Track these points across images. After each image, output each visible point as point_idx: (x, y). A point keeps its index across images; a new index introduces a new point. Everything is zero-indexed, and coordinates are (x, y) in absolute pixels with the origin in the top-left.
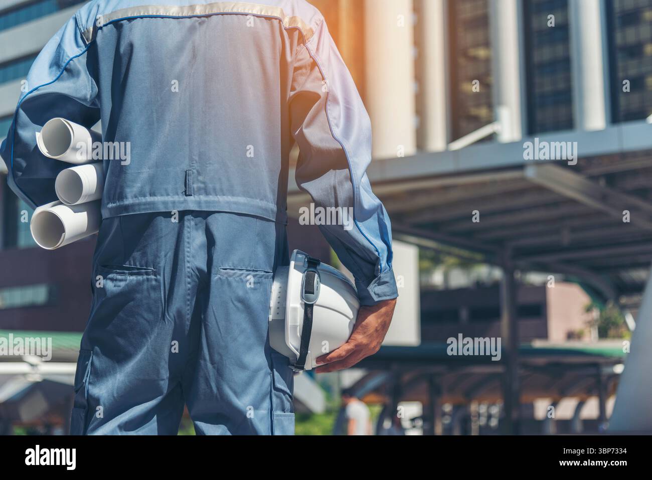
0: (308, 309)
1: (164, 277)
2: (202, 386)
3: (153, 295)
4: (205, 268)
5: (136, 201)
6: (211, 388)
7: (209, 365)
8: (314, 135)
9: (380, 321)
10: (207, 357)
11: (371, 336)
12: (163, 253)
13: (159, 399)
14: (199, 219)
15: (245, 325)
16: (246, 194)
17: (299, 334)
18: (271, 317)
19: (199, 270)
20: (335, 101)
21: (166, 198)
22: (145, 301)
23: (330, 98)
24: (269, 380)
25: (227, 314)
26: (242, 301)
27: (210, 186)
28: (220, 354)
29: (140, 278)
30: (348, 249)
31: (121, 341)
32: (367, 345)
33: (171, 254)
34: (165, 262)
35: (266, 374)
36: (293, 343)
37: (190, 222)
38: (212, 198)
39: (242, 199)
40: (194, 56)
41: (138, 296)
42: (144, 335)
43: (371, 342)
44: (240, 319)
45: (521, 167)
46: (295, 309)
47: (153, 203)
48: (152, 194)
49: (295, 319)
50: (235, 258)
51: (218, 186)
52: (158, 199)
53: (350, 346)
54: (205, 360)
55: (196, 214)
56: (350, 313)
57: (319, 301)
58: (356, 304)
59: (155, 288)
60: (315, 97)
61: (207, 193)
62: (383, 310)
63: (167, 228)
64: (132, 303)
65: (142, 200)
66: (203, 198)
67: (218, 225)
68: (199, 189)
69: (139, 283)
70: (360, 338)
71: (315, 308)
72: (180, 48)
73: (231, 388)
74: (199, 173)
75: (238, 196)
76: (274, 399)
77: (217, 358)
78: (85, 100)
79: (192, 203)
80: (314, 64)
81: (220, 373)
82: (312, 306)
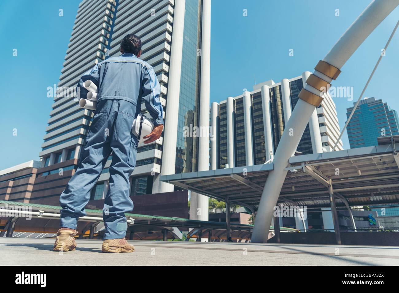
0: (141, 123)
1: (107, 113)
2: (114, 138)
3: (104, 117)
4: (117, 112)
5: (104, 97)
6: (115, 138)
7: (116, 133)
8: (146, 87)
9: (159, 129)
10: (115, 131)
11: (156, 132)
12: (108, 108)
13: (104, 142)
14: (117, 101)
15: (125, 125)
16: (129, 97)
17: (139, 129)
18: (133, 126)
19: (116, 111)
20: (152, 81)
21: (110, 96)
22: (102, 119)
23: (151, 80)
24: (130, 139)
25: (121, 122)
26: (125, 119)
27: (121, 94)
28: (118, 131)
29: (102, 113)
30: (152, 112)
31: (96, 128)
32: (155, 135)
33: (110, 108)
34: (108, 110)
35: (130, 138)
36: (137, 131)
37: (115, 101)
38: (121, 97)
39: (128, 98)
40: (121, 69)
41: (101, 117)
42: (101, 126)
43: (157, 134)
44: (124, 123)
45: (229, 175)
46: (138, 123)
47: (107, 97)
48: (107, 96)
49: (138, 125)
50: (124, 110)
51: (122, 94)
52: (109, 96)
53: (151, 134)
54: (115, 132)
55: (117, 100)
56: (152, 127)
57: (144, 122)
58: (154, 125)
59: (105, 116)
60: (147, 79)
61: (120, 96)
62: (159, 126)
63: (110, 102)
64: (99, 119)
65: (105, 97)
66: (119, 97)
67: (122, 103)
68: (118, 95)
69: (102, 115)
70: (154, 133)
71: (143, 123)
72: (119, 68)
73: (120, 139)
74: (119, 92)
75: (127, 97)
76: (131, 144)
77: (117, 131)
78: (96, 78)
79: (116, 97)
80: (148, 73)
81: (118, 135)
82: (142, 123)
